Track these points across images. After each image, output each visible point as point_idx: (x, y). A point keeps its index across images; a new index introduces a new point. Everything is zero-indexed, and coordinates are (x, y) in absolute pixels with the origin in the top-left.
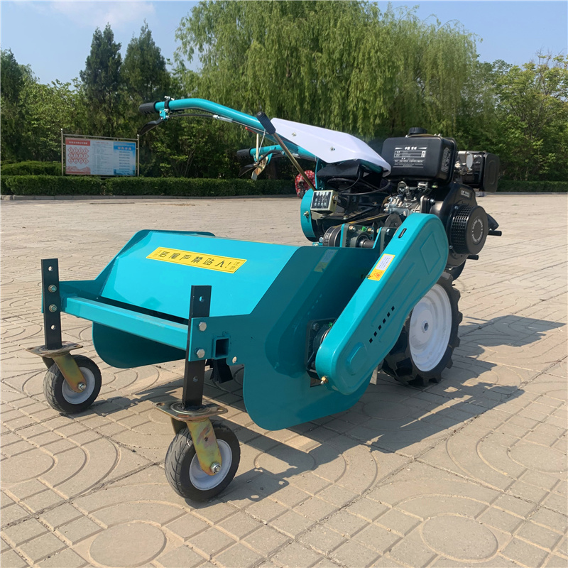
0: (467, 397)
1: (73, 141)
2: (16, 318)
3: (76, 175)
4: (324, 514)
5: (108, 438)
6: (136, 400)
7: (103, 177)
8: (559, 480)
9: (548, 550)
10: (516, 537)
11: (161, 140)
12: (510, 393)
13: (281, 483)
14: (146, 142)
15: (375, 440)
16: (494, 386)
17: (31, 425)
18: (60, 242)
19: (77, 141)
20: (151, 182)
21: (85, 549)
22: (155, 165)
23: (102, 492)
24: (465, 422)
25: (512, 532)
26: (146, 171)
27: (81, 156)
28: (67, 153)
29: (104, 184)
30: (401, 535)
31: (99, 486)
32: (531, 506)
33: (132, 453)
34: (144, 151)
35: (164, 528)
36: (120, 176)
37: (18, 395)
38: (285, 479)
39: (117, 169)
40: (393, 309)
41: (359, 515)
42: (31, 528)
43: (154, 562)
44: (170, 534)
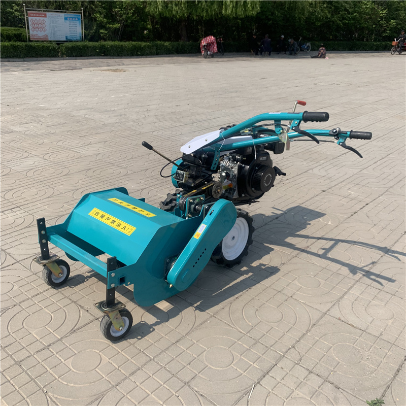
0: (250, 274)
1: (34, 14)
2: (18, 209)
3: (38, 41)
4: (167, 346)
5: (75, 302)
6: (88, 277)
7: (59, 43)
8: (272, 328)
9: (252, 363)
10: (242, 357)
11: (100, 12)
12: (273, 271)
13: (151, 330)
14: (89, 13)
15: (198, 303)
16: (267, 266)
17: (38, 294)
18: (34, 124)
19: (37, 14)
20: (94, 46)
21: (69, 363)
22: (96, 31)
23: (74, 335)
24: (244, 291)
25: (241, 355)
26: (90, 37)
27: (41, 26)
28: (30, 23)
29: (59, 48)
30: (196, 356)
31: (73, 331)
32: (254, 342)
33: (86, 312)
34: (87, 20)
35: (101, 353)
36: (71, 41)
37: (29, 273)
38: (154, 327)
39: (68, 35)
40: (205, 249)
41: (181, 347)
42: (46, 353)
43: (97, 369)
44: (103, 356)
